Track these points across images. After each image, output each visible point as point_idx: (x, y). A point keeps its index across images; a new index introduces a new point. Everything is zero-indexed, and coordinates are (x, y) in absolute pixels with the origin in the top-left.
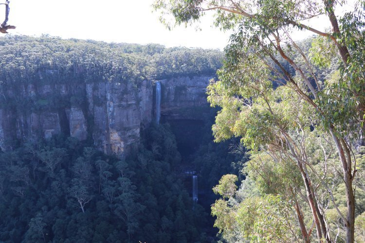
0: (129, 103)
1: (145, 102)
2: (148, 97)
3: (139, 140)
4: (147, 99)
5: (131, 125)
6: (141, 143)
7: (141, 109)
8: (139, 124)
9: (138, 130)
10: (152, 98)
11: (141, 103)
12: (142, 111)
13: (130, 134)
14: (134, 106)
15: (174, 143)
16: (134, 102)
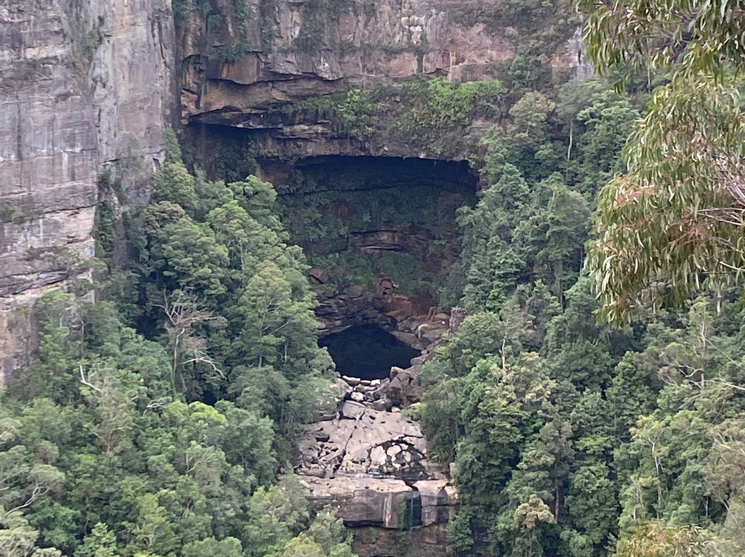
0: (30, 54)
1: (126, 52)
2: (142, 19)
3: (88, 276)
4: (142, 31)
5: (41, 190)
6: (102, 296)
7: (100, 91)
8: (91, 183)
9: (86, 220)
10: (169, 23)
11: (104, 54)
12: (109, 103)
13: (36, 243)
14: (57, 73)
15: (296, 292)
16: (59, 52)
